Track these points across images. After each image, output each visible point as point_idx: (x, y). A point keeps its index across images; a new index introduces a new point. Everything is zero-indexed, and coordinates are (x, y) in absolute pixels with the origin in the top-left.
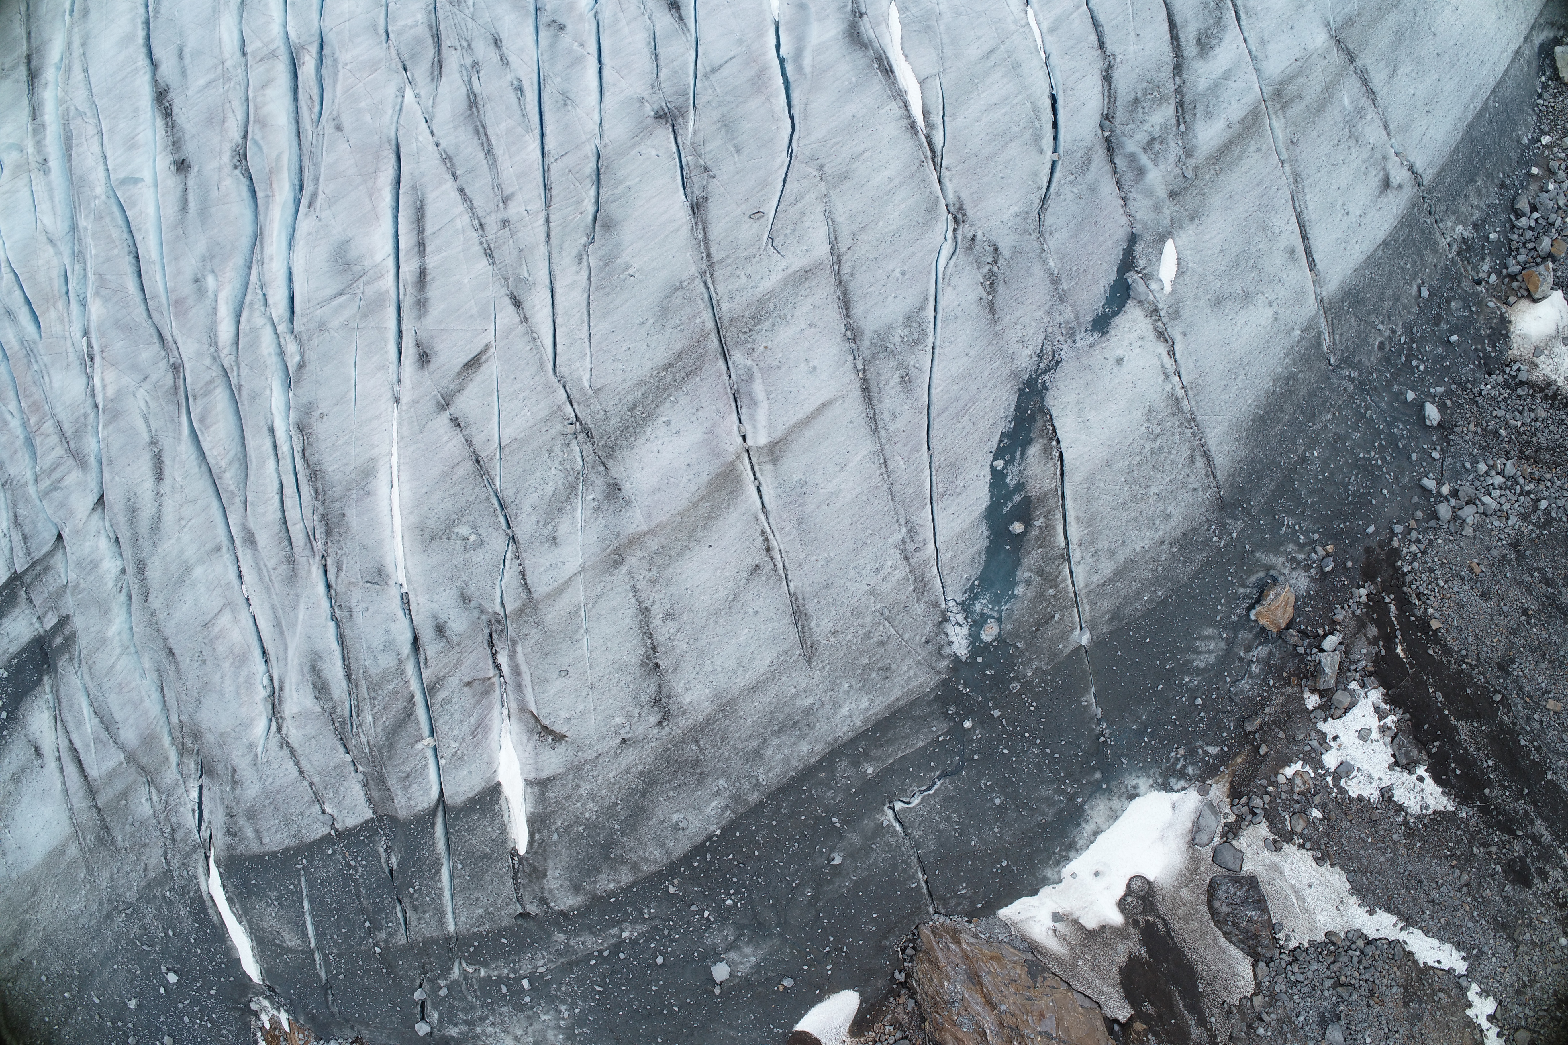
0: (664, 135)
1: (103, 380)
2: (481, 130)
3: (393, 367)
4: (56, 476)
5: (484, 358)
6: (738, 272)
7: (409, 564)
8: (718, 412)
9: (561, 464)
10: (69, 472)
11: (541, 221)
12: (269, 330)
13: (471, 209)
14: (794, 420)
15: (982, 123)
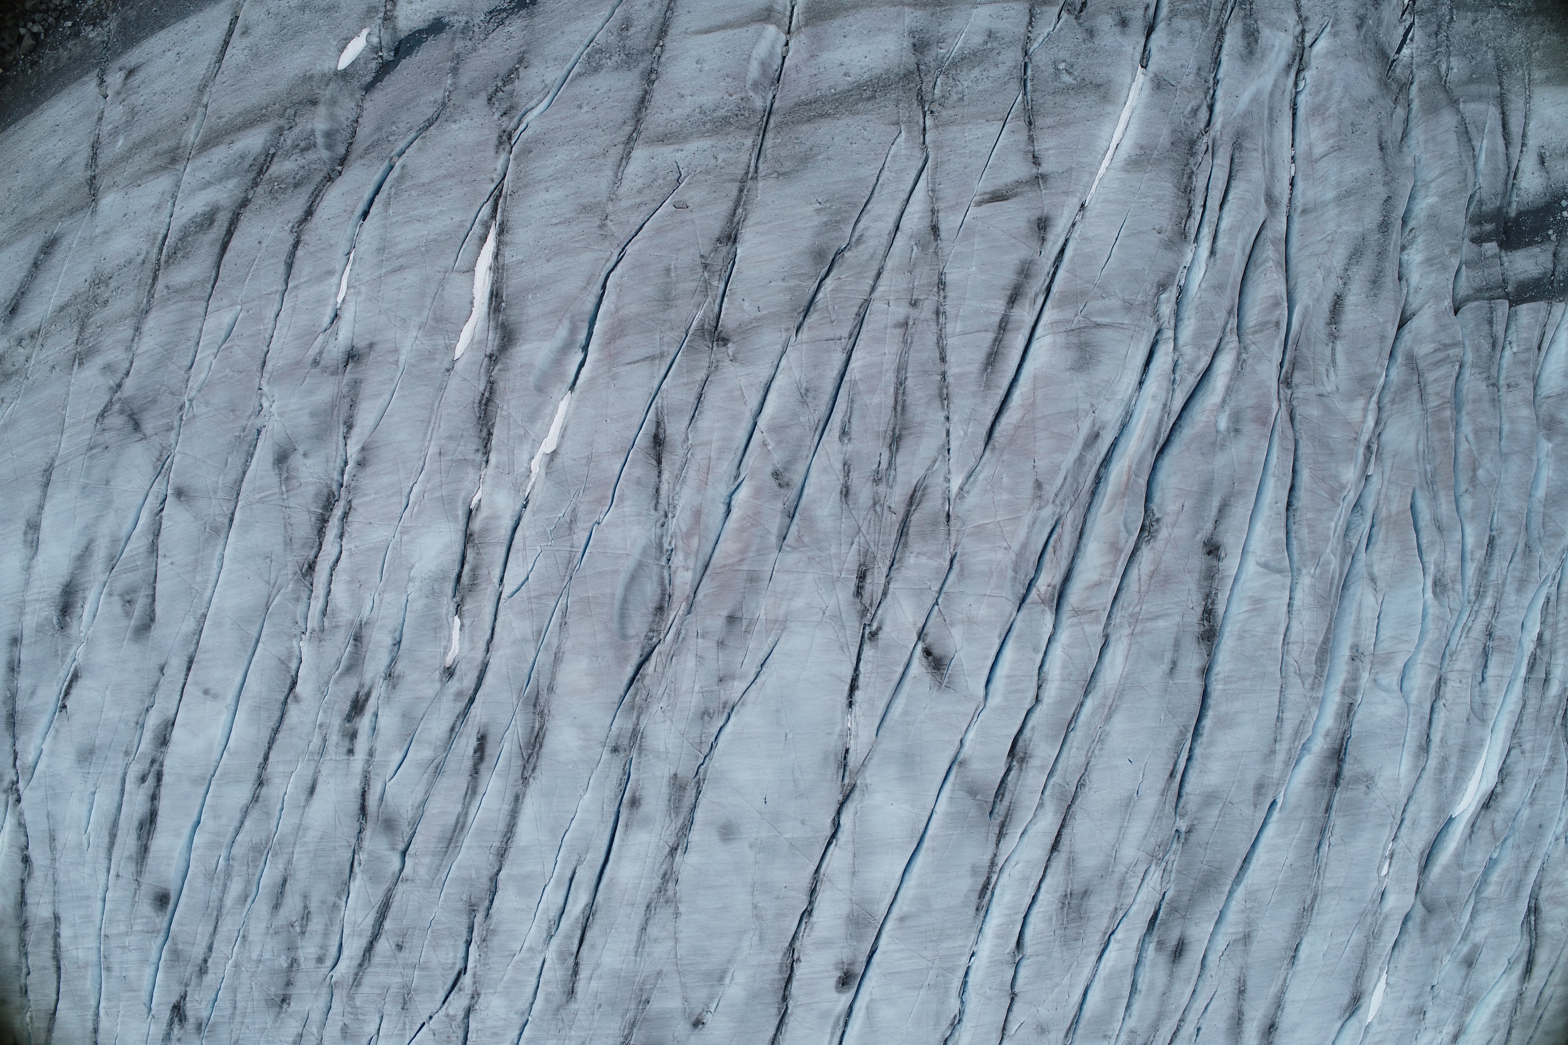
0: (728, 321)
1: (1365, 416)
2: (899, 409)
3: (1076, 234)
4: (1441, 355)
5: (986, 197)
6: (723, 164)
7: (1129, 80)
8: (798, 72)
9: (956, 85)
10: (1426, 355)
11: (880, 289)
12: (1181, 341)
13: (940, 336)
14: (736, 31)
15: (440, 208)
